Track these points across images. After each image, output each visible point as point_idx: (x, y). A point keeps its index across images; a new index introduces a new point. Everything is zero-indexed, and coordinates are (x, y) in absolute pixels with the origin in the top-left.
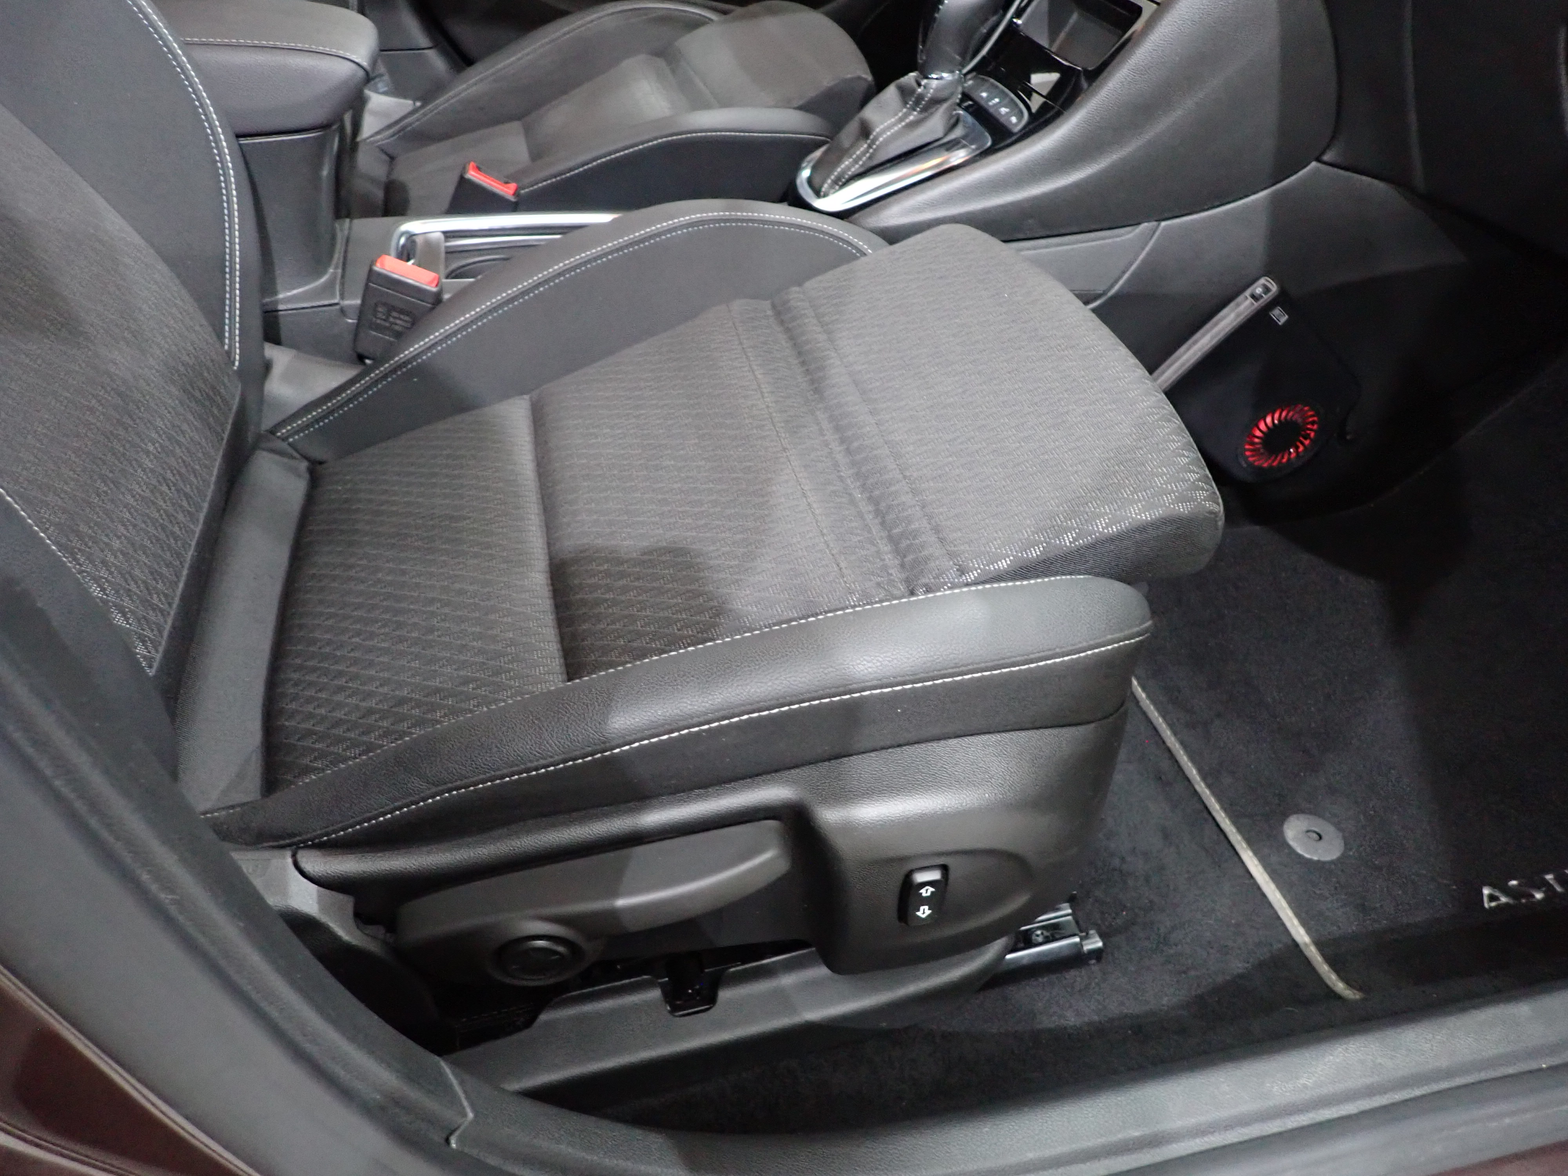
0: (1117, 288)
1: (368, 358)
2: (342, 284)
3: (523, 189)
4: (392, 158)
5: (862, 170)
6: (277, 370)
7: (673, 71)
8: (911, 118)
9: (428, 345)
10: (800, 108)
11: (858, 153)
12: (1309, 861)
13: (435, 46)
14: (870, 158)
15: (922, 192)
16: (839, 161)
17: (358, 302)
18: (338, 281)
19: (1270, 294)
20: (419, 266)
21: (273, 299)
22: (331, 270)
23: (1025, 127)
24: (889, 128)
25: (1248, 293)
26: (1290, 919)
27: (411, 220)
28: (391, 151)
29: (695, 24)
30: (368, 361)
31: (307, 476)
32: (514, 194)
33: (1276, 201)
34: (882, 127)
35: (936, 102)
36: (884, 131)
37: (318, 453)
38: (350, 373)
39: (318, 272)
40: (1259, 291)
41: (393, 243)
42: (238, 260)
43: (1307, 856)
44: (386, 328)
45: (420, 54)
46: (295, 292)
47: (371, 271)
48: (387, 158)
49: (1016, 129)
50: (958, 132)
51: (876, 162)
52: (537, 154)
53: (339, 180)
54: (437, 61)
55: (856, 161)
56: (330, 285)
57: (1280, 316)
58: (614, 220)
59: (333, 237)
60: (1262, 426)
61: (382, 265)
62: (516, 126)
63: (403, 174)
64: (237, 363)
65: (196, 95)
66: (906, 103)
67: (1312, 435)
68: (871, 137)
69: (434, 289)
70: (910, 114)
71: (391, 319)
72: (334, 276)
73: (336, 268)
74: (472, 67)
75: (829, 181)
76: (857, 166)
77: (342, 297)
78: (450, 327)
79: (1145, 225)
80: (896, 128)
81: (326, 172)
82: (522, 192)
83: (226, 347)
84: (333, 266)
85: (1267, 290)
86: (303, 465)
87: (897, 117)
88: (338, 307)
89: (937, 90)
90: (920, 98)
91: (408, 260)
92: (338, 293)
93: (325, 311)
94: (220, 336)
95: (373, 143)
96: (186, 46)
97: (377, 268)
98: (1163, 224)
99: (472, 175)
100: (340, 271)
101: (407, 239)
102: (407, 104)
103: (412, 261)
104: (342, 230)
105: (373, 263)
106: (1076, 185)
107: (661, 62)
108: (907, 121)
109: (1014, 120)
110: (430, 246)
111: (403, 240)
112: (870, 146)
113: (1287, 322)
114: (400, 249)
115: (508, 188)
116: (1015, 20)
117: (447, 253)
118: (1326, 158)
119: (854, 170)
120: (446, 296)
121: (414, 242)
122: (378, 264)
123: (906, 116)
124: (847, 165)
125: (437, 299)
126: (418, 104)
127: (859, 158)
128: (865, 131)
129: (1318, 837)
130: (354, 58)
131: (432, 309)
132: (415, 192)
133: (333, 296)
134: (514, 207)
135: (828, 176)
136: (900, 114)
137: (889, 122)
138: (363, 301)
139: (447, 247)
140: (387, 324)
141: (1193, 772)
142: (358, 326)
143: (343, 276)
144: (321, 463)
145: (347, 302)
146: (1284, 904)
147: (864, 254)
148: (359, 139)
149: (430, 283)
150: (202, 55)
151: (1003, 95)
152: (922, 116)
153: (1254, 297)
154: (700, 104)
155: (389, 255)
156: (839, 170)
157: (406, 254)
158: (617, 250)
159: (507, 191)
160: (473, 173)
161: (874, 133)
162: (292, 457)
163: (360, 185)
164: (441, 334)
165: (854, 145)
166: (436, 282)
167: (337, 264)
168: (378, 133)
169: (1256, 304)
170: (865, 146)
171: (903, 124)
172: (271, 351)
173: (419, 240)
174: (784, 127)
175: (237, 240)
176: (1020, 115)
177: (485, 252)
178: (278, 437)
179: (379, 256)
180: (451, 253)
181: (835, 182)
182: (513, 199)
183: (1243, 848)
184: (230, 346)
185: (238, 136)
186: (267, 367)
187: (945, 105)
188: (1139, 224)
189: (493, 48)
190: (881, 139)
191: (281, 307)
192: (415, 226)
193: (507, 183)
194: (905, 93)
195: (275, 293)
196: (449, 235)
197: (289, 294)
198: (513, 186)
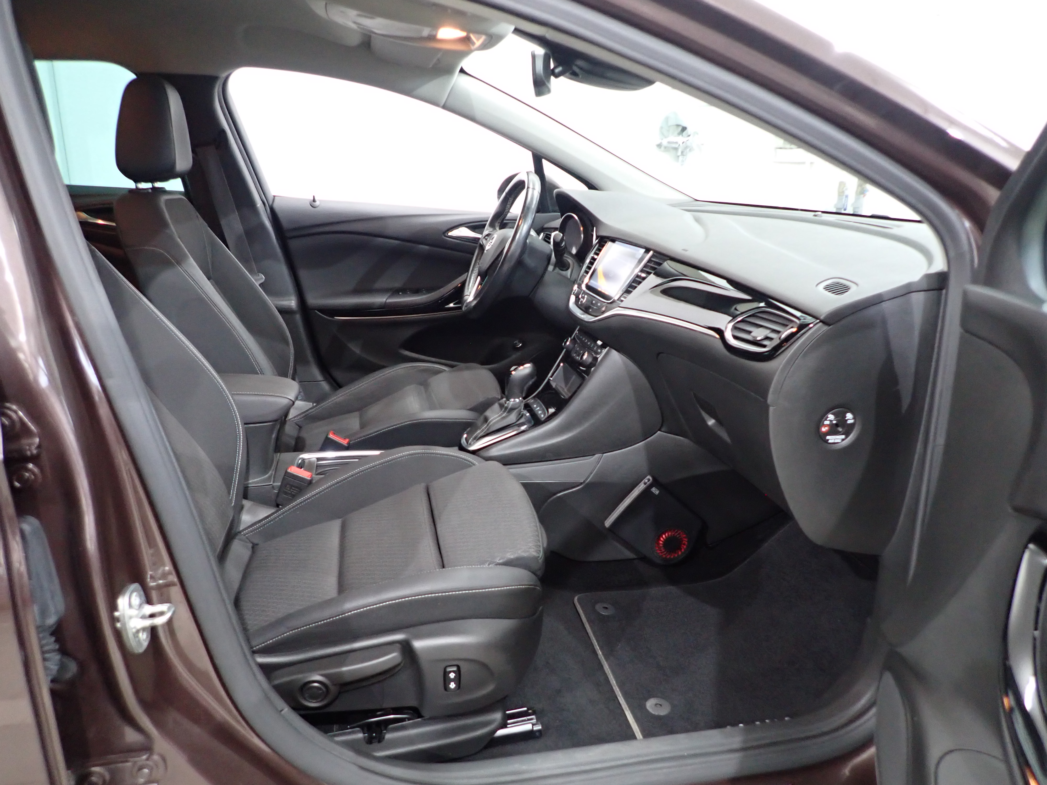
0: (589, 480)
1: (280, 505)
2: (274, 477)
3: (351, 441)
4: (300, 427)
5: (484, 434)
6: (245, 509)
7: (426, 392)
8: (504, 415)
9: (304, 499)
10: (471, 410)
11: (483, 428)
12: (654, 715)
13: (326, 379)
14: (488, 430)
15: (505, 442)
16: (476, 431)
17: (279, 484)
18: (273, 476)
19: (650, 481)
20: (305, 470)
21: (247, 483)
22: (270, 472)
23: (546, 419)
24: (495, 418)
25: (643, 481)
26: (638, 733)
27: (305, 453)
28: (299, 424)
29: (439, 372)
30: (280, 506)
31: (251, 549)
32: (347, 444)
33: (647, 447)
34: (492, 418)
35: (512, 410)
36: (492, 420)
37: (256, 541)
38: (273, 510)
39: (265, 472)
40: (646, 481)
41: (296, 461)
42: (239, 467)
43: (653, 713)
44: (289, 494)
45: (318, 383)
46: (255, 480)
47: (286, 472)
48: (299, 428)
49: (543, 419)
50: (522, 420)
51: (489, 432)
52: (363, 426)
53: (277, 439)
54: (325, 386)
55: (482, 431)
56: (270, 477)
57: (655, 491)
58: (381, 453)
59: (273, 461)
60: (662, 539)
61: (291, 470)
62: (357, 414)
63: (304, 434)
64: (233, 504)
65: (233, 410)
66: (501, 409)
67: (686, 543)
68: (488, 422)
69: (309, 479)
70: (504, 414)
71: (292, 490)
72: (272, 474)
73: (272, 471)
74: (341, 389)
75: (472, 439)
76: (482, 433)
77: (274, 482)
78: (314, 493)
79: (596, 455)
80: (498, 419)
81: (274, 436)
82: (351, 442)
83: (230, 498)
84: (271, 471)
85: (649, 480)
86: (251, 545)
87: (498, 415)
88: (271, 486)
89: (512, 405)
90: (506, 408)
91: (301, 468)
92: (272, 481)
93: (265, 488)
94: (229, 493)
95: (293, 421)
96: (232, 395)
97: (289, 471)
98: (604, 455)
99: (331, 436)
100: (274, 473)
101: (302, 461)
102: (310, 405)
103: (303, 469)
104: (276, 457)
105: (287, 469)
106: (566, 439)
107: (422, 388)
108: (502, 416)
109: (542, 416)
110: (311, 463)
111: (300, 461)
112: (488, 425)
113: (659, 493)
114: (298, 464)
115: (345, 441)
116: (550, 378)
117: (317, 466)
118: (663, 430)
119: (481, 434)
120: (314, 482)
121: (304, 462)
122: (289, 469)
123: (502, 414)
124: (479, 432)
125: (310, 482)
126: (314, 404)
127: (483, 430)
128: (486, 420)
129: (660, 706)
130: (289, 398)
131: (307, 486)
132: (308, 442)
133: (271, 482)
134: (347, 448)
135: (471, 437)
136: (500, 414)
137: (495, 416)
138: (282, 483)
139: (317, 464)
140: (290, 492)
141: (613, 682)
142: (278, 493)
143: (275, 475)
144: (257, 545)
145: (275, 484)
146: (638, 730)
147: (474, 465)
148: (287, 419)
149: (308, 477)
150: (236, 397)
151: (541, 406)
152: (507, 414)
153: (645, 484)
154: (432, 407)
155: (294, 466)
156: (475, 434)
157: (300, 466)
158: (380, 464)
159: (345, 442)
160: (331, 435)
161: (489, 421)
162: (246, 542)
163: (285, 439)
164: (310, 495)
165: (482, 425)
166: (310, 476)
167: (273, 470)
168: (295, 417)
169: (645, 486)
170: (486, 425)
171: (501, 417)
172: (245, 502)
173: (306, 461)
174: (463, 417)
175: (240, 460)
176: (545, 415)
177: (332, 466)
178: (242, 534)
179: (290, 466)
180: (318, 466)
181: (475, 439)
182: (346, 445)
183: (627, 710)
184: (232, 497)
185: (245, 424)
186: (242, 507)
187: (516, 411)
188: (594, 455)
189: (352, 381)
190: (491, 423)
191: (250, 486)
192: (305, 456)
193: (345, 439)
194: (501, 406)
195: (248, 480)
196: (318, 459)
197: (253, 481)
198: (347, 440)
